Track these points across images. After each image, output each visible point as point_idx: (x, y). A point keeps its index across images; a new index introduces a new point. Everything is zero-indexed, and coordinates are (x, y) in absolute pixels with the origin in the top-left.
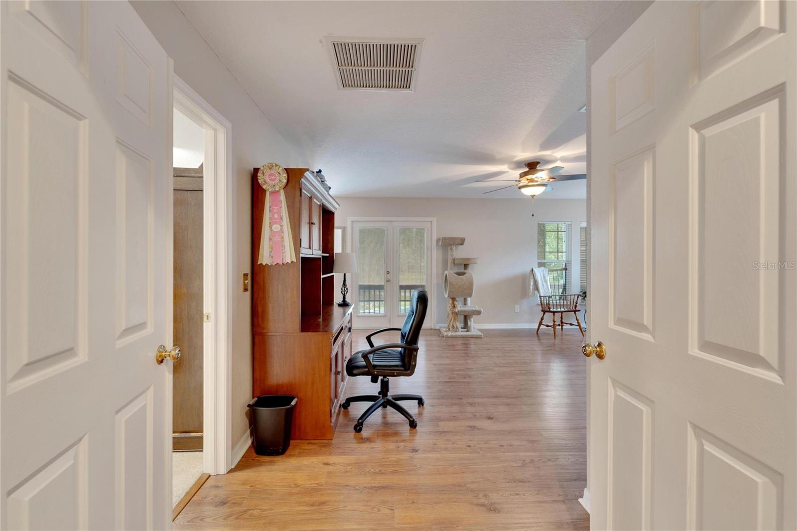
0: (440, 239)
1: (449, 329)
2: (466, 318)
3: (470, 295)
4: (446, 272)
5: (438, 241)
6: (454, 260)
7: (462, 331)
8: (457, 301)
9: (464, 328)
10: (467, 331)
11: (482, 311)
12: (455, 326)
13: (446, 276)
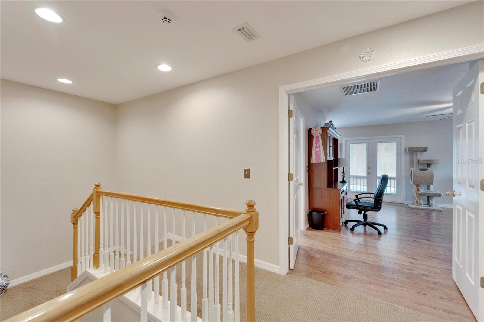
0: (407, 148)
1: (414, 204)
2: (429, 198)
3: (432, 184)
4: (412, 169)
5: (406, 149)
6: (419, 161)
7: (424, 206)
8: (420, 187)
9: (427, 205)
10: (430, 207)
11: (442, 194)
12: (418, 202)
13: (412, 171)
